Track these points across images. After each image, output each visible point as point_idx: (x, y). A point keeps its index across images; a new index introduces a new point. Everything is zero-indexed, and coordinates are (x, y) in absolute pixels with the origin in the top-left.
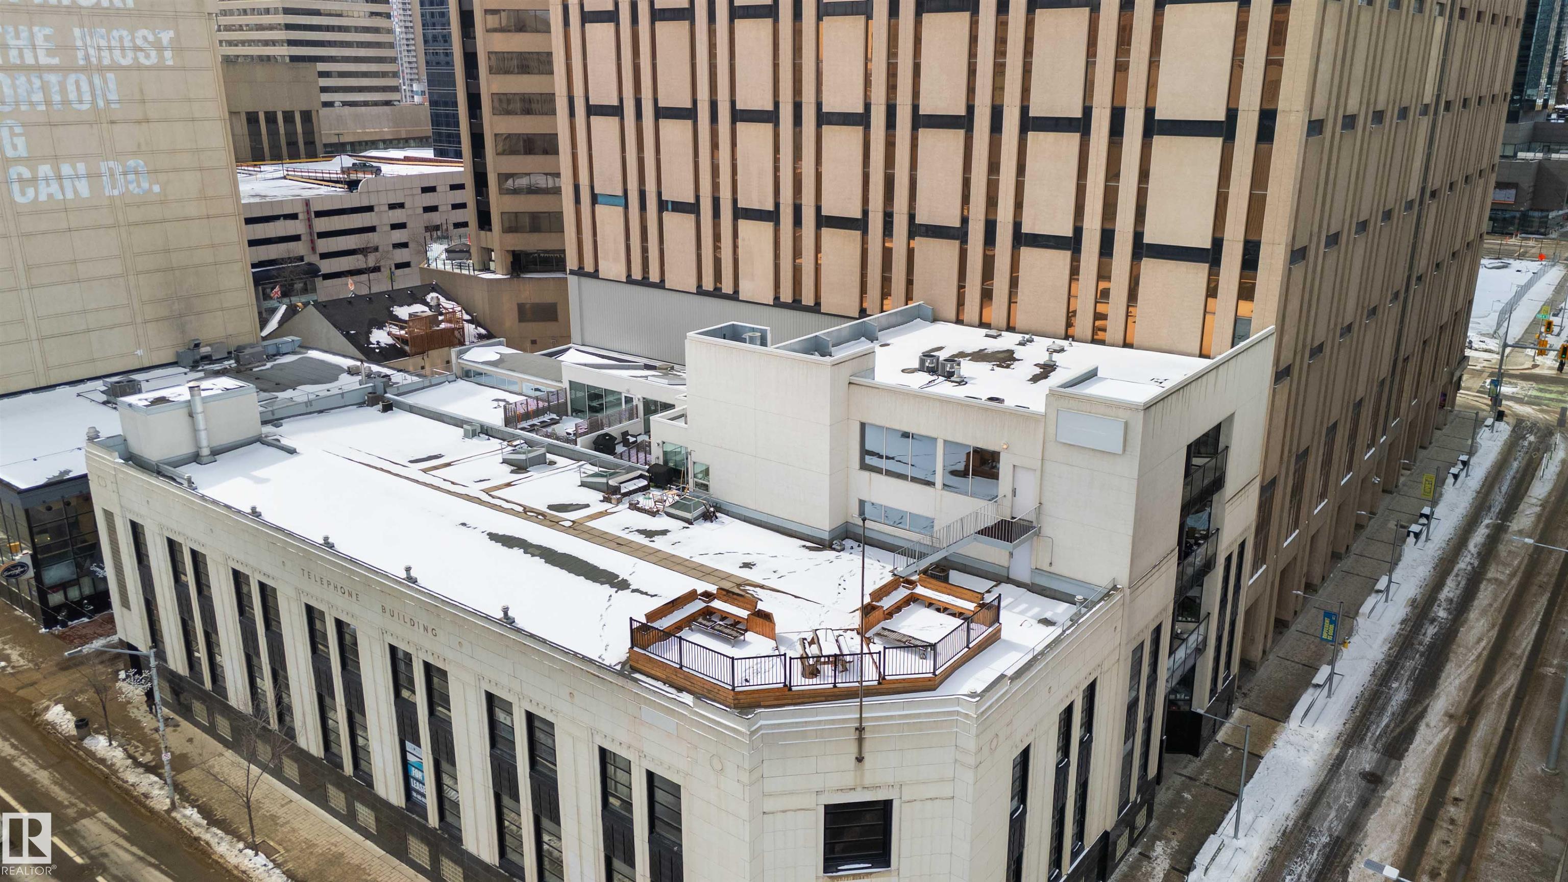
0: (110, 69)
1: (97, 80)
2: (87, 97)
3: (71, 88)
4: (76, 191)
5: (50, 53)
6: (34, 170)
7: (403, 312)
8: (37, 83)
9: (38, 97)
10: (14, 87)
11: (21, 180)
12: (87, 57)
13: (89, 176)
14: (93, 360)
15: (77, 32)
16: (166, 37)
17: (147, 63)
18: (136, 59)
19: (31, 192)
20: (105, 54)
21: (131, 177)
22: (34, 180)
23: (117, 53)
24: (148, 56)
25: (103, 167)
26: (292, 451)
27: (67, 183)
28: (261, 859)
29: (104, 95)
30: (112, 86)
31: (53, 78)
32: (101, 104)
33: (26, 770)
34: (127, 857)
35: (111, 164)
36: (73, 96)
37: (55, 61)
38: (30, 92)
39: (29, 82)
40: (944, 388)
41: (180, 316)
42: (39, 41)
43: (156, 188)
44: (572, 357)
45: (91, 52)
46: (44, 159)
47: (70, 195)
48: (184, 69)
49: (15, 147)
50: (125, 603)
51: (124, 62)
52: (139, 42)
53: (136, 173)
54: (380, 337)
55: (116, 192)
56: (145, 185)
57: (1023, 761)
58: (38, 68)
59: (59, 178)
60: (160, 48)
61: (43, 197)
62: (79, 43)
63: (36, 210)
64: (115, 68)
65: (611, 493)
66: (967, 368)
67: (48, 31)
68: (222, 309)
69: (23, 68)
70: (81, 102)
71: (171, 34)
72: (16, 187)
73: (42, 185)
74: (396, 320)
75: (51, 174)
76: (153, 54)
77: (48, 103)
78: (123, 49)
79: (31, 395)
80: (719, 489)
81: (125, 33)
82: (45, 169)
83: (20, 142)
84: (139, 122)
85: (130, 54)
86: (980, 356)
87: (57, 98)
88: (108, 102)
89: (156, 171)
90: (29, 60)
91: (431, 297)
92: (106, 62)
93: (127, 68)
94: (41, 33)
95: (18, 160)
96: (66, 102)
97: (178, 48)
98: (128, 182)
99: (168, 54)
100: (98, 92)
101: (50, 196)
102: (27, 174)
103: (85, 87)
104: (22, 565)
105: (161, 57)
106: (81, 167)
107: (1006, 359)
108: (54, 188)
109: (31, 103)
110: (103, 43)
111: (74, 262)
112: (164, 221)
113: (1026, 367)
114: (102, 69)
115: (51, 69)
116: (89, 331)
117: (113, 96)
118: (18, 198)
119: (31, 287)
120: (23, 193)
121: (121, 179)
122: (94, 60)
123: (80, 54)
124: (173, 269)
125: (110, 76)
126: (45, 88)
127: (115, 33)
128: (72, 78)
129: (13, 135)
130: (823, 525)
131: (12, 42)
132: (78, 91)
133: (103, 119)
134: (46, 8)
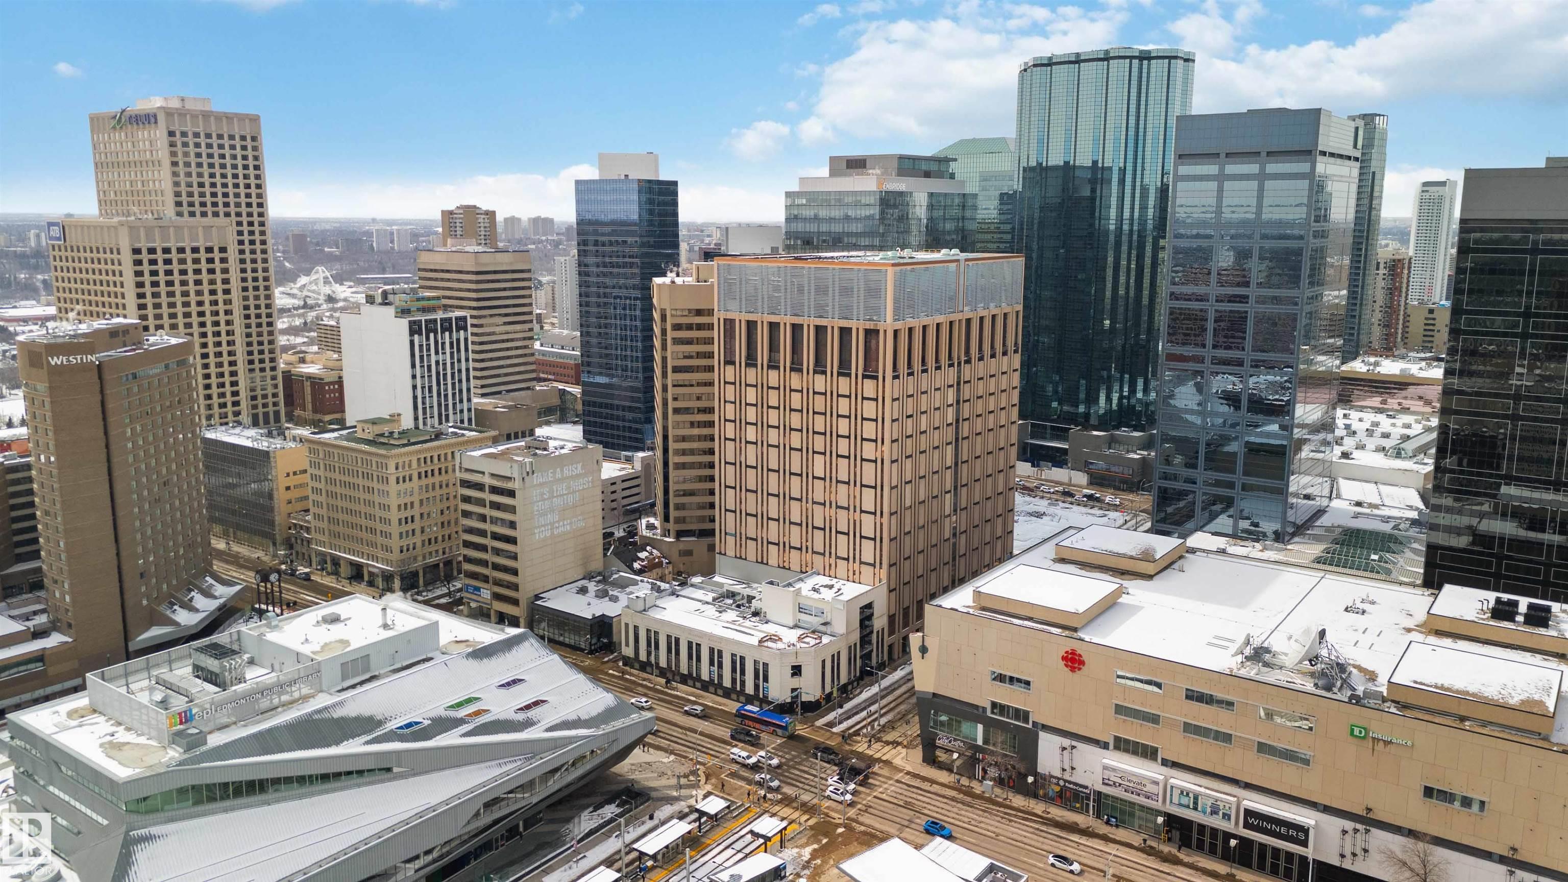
1: (574, 496)
2: (572, 501)
4: (567, 528)
5: (566, 490)
6: (559, 524)
7: (643, 555)
9: (562, 503)
10: (557, 501)
11: (556, 527)
13: (570, 524)
14: (565, 579)
15: (572, 483)
16: (590, 479)
19: (558, 530)
23: (579, 487)
24: (586, 486)
25: (573, 520)
27: (565, 527)
30: (577, 496)
31: (565, 497)
32: (574, 502)
35: (575, 519)
38: (561, 501)
39: (561, 499)
40: (816, 596)
41: (585, 563)
42: (564, 488)
43: (584, 525)
44: (717, 579)
46: (561, 521)
47: (565, 530)
48: (594, 488)
49: (556, 519)
50: (627, 645)
51: (581, 489)
53: (580, 521)
54: (636, 565)
55: (575, 527)
56: (582, 524)
57: (824, 661)
58: (563, 495)
59: (564, 525)
60: (589, 483)
62: (572, 486)
63: (559, 535)
64: (579, 491)
65: (744, 618)
66: (822, 589)
67: (566, 484)
68: (594, 558)
69: (560, 496)
70: (570, 502)
72: (555, 530)
73: (560, 528)
74: (639, 559)
75: (562, 524)
77: (564, 504)
80: (769, 617)
81: (582, 481)
83: (557, 517)
84: (582, 506)
85: (582, 486)
86: (826, 586)
88: (576, 501)
89: (584, 519)
90: (561, 493)
91: (648, 548)
92: (577, 490)
95: (556, 522)
96: (567, 503)
97: (593, 482)
98: (578, 524)
100: (575, 499)
101: (561, 531)
102: (557, 525)
103: (572, 498)
105: (589, 486)
106: (569, 521)
107: (831, 587)
108: (562, 528)
109: (560, 505)
110: (577, 485)
111: (565, 550)
112: (584, 534)
113: (835, 590)
115: (565, 494)
116: (565, 570)
117: (577, 499)
118: (555, 533)
119: (555, 558)
121: (576, 523)
122: (574, 490)
123: (572, 489)
124: (585, 549)
125: (577, 494)
126: (563, 500)
127: (580, 481)
128: (569, 496)
129: (556, 515)
130: (791, 624)
131: (558, 489)
132: (570, 499)
133: (575, 506)
134: (568, 478)
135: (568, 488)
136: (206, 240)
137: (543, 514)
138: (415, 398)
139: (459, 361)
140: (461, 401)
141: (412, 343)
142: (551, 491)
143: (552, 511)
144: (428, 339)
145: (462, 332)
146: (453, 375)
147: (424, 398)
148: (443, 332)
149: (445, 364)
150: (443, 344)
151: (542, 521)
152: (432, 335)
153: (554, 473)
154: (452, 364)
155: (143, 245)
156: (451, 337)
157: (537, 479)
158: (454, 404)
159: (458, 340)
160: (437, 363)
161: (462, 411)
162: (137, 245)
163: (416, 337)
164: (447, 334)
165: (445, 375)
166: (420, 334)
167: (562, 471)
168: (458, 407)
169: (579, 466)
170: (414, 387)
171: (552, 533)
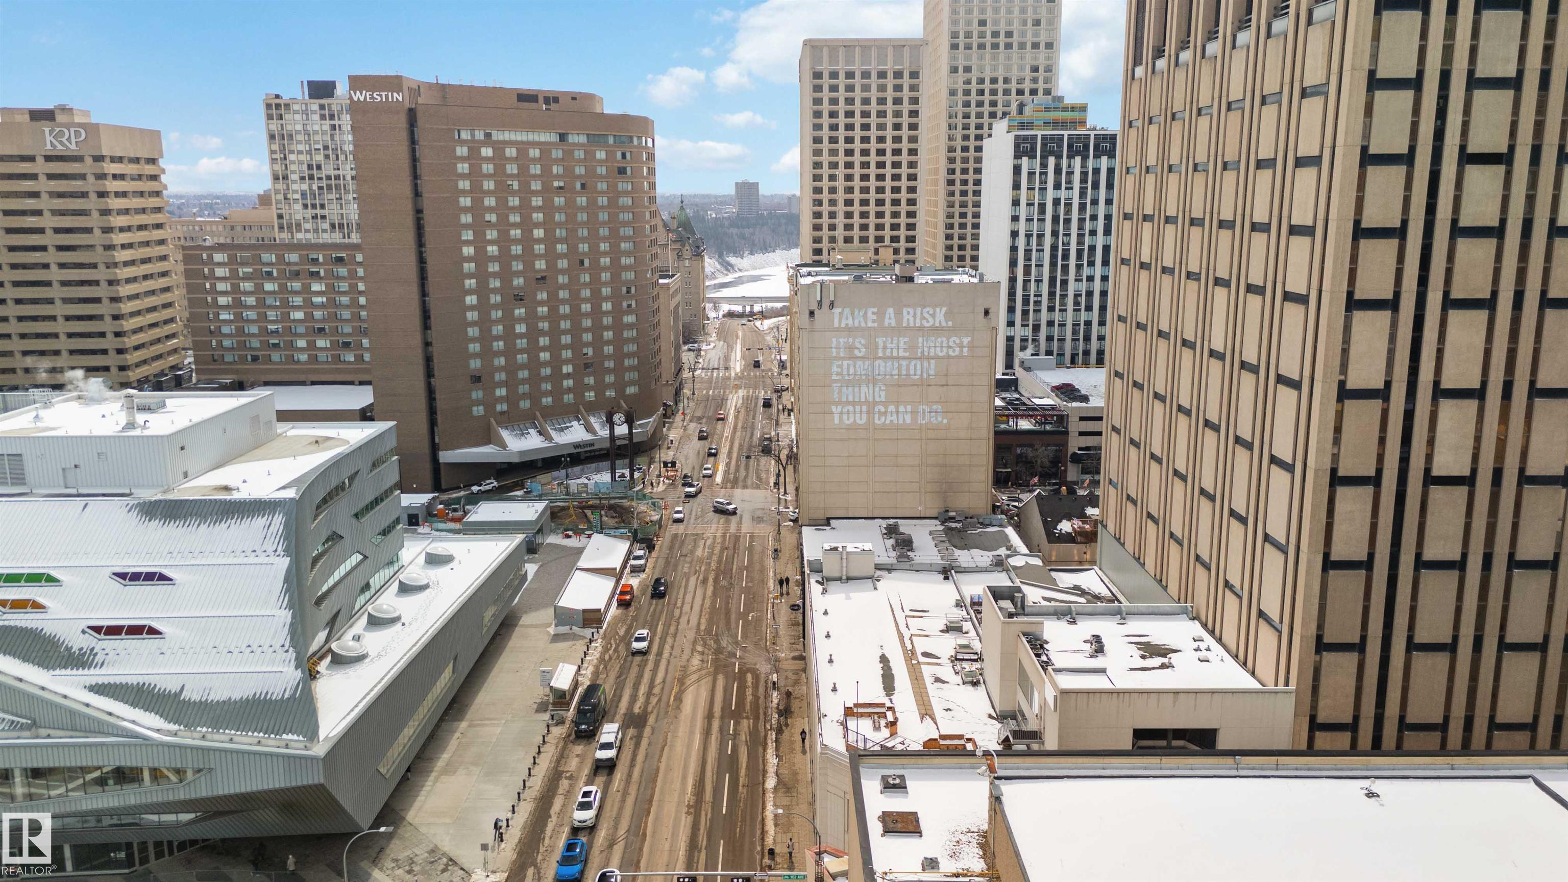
0: (933, 358)
1: (925, 364)
2: (919, 372)
3: (912, 367)
4: (904, 420)
5: (905, 350)
6: (886, 408)
8: (896, 365)
9: (895, 372)
10: (885, 367)
11: (879, 412)
12: (923, 352)
13: (912, 412)
14: (896, 508)
15: (920, 339)
16: (966, 340)
17: (953, 354)
18: (948, 352)
19: (883, 419)
20: (932, 350)
21: (933, 414)
22: (886, 413)
23: (938, 350)
24: (954, 351)
25: (920, 408)
26: (875, 589)
27: (901, 416)
28: (776, 761)
29: (927, 371)
30: (932, 366)
31: (904, 363)
32: (925, 376)
33: (747, 693)
34: (743, 738)
35: (924, 407)
36: (912, 372)
37: (907, 354)
38: (892, 369)
39: (893, 365)
41: (945, 492)
42: (902, 344)
43: (945, 421)
45: (925, 349)
46: (891, 403)
47: (901, 422)
48: (972, 357)
49: (880, 396)
51: (941, 354)
52: (951, 344)
53: (936, 412)
54: (1065, 526)
55: (924, 422)
56: (940, 419)
58: (898, 358)
59: (898, 412)
60: (961, 346)
61: (888, 422)
62: (920, 345)
63: (884, 428)
64: (936, 357)
67: (906, 339)
68: (969, 492)
69: (892, 358)
70: (915, 374)
71: (969, 339)
72: (877, 416)
73: (889, 415)
75: (894, 410)
76: (957, 350)
77: (900, 375)
78: (942, 347)
79: (863, 520)
81: (944, 339)
82: (892, 408)
83: (883, 394)
84: (943, 386)
85: (945, 350)
87: (904, 372)
88: (928, 375)
89: (947, 412)
90: (895, 354)
92: (932, 354)
93: (943, 357)
94: (902, 340)
95: (881, 403)
96: (908, 375)
97: (971, 347)
98: (931, 417)
99: (965, 350)
100: (925, 370)
101: (891, 421)
102: (883, 410)
103: (919, 367)
104: (798, 606)
105: (961, 351)
106: (909, 408)
108: (894, 417)
109: (892, 375)
110: (932, 345)
111: (896, 456)
112: (946, 439)
114: (929, 358)
115: (904, 358)
116: (897, 492)
117: (932, 372)
118: (877, 421)
119: (874, 466)
120: (879, 419)
121: (927, 415)
122: (926, 354)
123: (920, 351)
124: (946, 466)
125: (933, 362)
126: (899, 368)
127: (939, 340)
128: (913, 363)
129: (880, 390)
131: (889, 345)
132: (915, 369)
133: (925, 384)
134: (908, 328)
135: (912, 347)
136: (895, 63)
137: (853, 382)
138: (1014, 249)
139: (1095, 202)
140: (1091, 264)
141: (1017, 170)
142: (872, 347)
143: (872, 381)
144: (1044, 165)
145: (1104, 159)
146: (1081, 221)
147: (1028, 252)
148: (1070, 157)
149: (1069, 205)
150: (1070, 173)
151: (848, 393)
152: (1052, 161)
153: (881, 315)
154: (1082, 207)
155: (825, 67)
156: (1083, 165)
157: (840, 317)
158: (1079, 267)
159: (1097, 171)
160: (1056, 202)
161: (1090, 279)
162: (819, 68)
163: (1025, 161)
164: (1078, 159)
165: (1068, 221)
166: (1032, 157)
167: (899, 314)
168: (1086, 271)
169: (941, 313)
170: (1014, 234)
171: (870, 420)
